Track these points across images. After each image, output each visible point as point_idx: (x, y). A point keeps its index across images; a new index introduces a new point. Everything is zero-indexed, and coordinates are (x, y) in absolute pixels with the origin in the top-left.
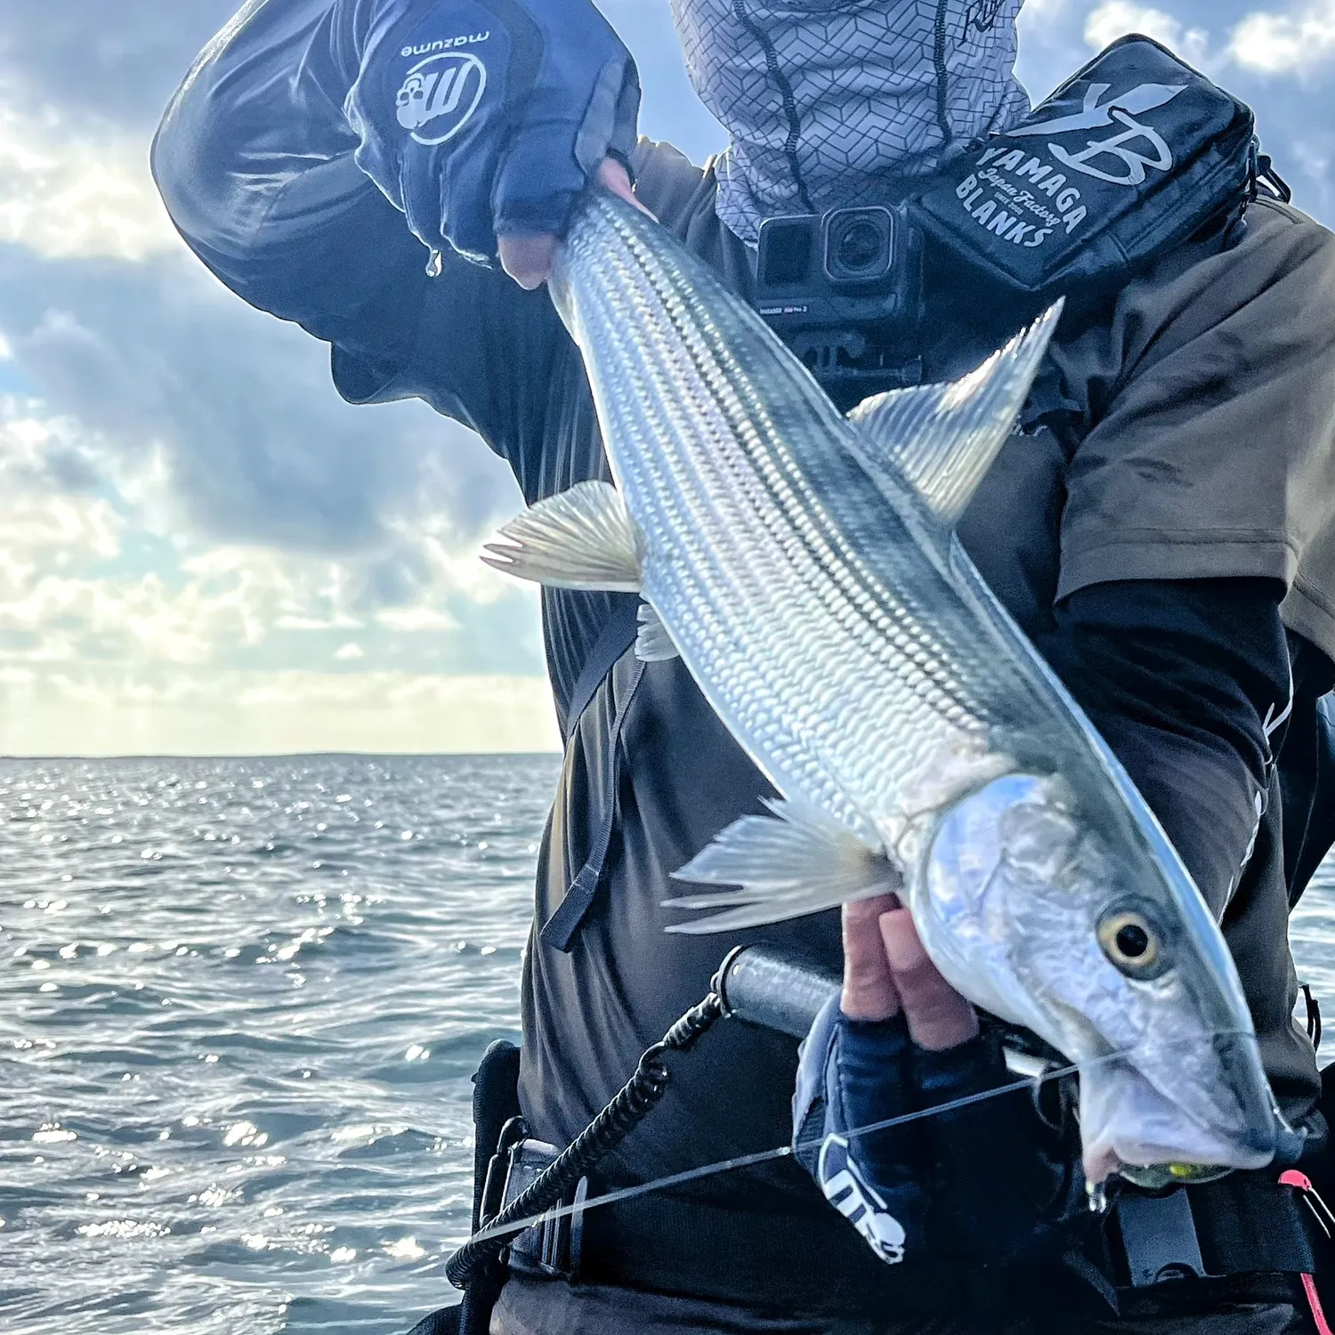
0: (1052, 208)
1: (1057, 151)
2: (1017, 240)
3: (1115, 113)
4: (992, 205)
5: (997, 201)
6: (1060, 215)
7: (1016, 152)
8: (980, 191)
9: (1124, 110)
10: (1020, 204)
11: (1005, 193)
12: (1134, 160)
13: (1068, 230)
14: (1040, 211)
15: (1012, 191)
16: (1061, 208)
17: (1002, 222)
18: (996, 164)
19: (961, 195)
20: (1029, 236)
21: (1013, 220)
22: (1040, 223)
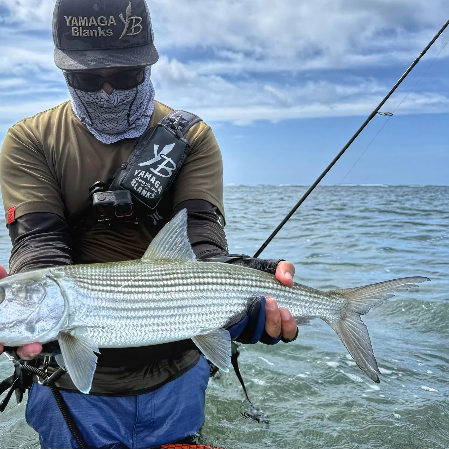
0: (155, 188)
1: (152, 169)
2: (148, 197)
3: (162, 156)
4: (141, 188)
5: (142, 187)
6: (157, 189)
7: (143, 171)
8: (137, 184)
9: (163, 154)
10: (147, 187)
11: (143, 184)
12: (169, 169)
13: (159, 193)
14: (152, 188)
15: (144, 183)
16: (157, 187)
17: (144, 192)
18: (139, 175)
19: (133, 185)
20: (151, 196)
21: (146, 191)
22: (153, 192)
